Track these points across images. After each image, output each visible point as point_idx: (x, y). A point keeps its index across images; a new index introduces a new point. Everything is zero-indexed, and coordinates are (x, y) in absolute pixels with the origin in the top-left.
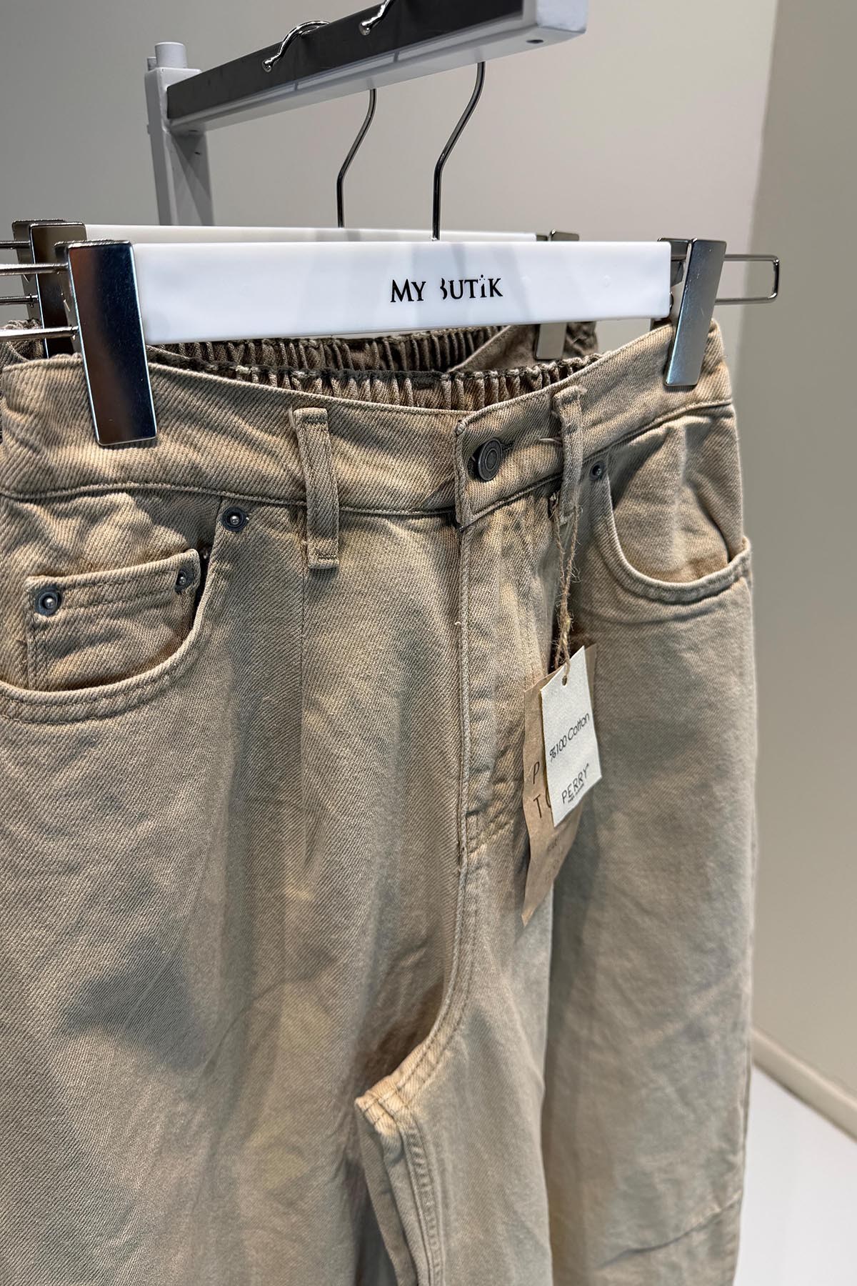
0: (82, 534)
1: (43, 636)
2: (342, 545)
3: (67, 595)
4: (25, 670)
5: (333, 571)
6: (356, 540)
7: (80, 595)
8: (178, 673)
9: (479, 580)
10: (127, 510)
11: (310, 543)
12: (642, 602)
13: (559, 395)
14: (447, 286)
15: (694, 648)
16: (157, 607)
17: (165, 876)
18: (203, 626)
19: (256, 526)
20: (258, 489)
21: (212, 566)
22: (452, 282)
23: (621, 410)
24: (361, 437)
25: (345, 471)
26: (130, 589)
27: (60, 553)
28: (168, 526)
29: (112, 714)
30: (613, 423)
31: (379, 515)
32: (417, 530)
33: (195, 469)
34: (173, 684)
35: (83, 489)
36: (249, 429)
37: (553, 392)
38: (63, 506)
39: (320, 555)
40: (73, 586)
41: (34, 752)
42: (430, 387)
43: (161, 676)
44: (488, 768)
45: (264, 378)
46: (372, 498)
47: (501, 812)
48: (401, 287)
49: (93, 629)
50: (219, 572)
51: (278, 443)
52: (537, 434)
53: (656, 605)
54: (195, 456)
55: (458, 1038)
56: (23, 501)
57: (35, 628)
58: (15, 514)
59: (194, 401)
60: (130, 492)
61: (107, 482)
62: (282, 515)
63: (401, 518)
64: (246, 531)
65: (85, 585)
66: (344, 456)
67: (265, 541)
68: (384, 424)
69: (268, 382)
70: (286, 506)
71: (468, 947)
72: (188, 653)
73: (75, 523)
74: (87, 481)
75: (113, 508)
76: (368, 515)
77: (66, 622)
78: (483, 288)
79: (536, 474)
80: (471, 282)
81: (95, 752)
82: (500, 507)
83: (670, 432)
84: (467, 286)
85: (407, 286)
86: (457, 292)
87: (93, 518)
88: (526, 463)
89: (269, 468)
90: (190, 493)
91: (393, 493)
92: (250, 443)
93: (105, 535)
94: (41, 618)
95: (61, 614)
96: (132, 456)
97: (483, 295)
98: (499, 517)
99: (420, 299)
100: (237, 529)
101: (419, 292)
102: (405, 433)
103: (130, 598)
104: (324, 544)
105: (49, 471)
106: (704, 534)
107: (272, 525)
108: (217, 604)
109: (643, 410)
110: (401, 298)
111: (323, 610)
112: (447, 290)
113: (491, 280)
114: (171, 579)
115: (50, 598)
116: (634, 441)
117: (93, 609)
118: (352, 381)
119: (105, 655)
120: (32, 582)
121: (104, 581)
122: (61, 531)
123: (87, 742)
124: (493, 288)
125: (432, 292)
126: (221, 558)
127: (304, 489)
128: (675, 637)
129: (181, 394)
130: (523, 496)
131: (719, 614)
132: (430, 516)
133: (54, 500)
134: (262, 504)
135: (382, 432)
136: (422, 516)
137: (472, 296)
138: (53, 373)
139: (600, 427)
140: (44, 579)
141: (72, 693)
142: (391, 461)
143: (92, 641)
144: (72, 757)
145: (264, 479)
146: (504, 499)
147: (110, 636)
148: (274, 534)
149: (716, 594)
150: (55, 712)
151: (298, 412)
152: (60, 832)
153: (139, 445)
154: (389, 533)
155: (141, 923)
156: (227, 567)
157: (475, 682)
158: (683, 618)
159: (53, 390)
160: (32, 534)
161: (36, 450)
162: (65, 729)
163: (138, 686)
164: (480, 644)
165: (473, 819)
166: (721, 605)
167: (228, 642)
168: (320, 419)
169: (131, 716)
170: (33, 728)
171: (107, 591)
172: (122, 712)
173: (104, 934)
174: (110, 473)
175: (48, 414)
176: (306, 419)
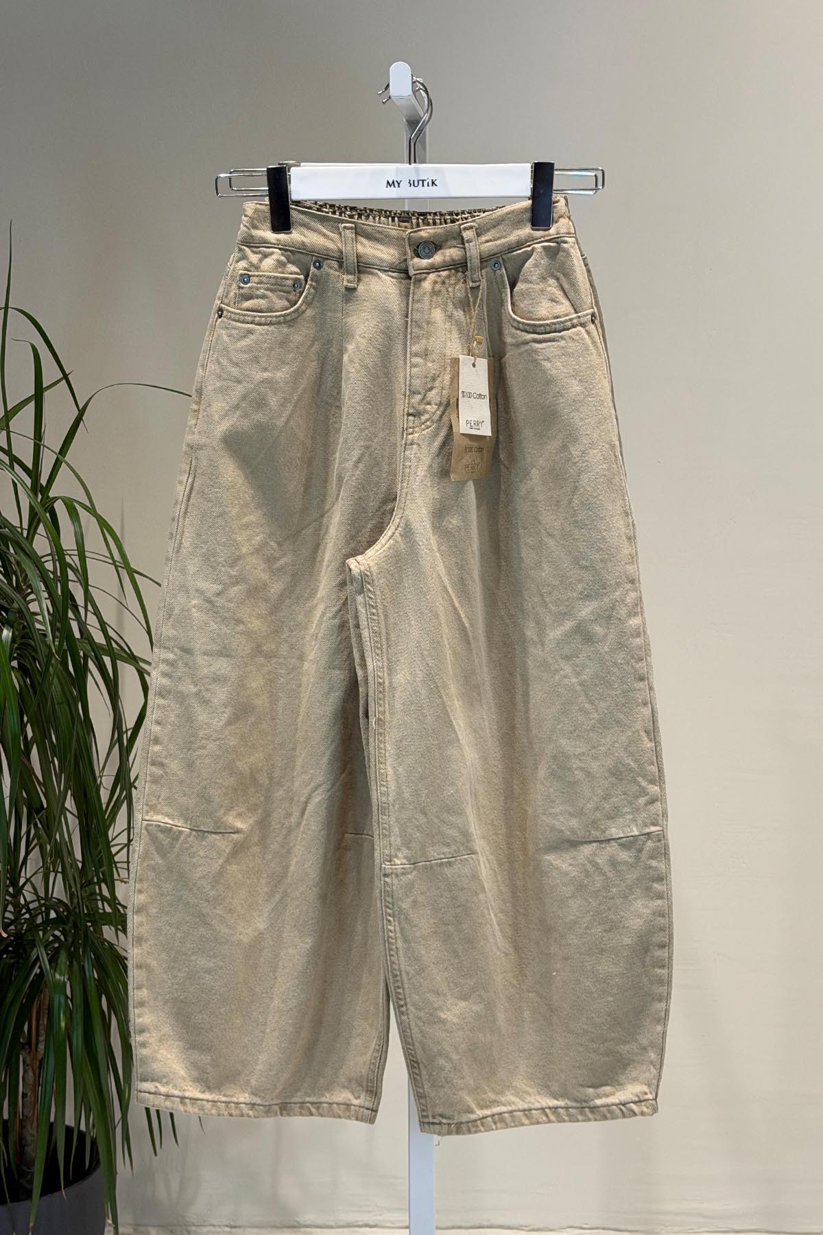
0: (261, 261)
1: (242, 291)
2: (359, 280)
3: (251, 278)
4: (235, 303)
5: (354, 289)
6: (365, 278)
7: (256, 279)
8: (288, 318)
9: (418, 301)
10: (277, 255)
11: (345, 276)
12: (518, 332)
13: (462, 226)
14: (412, 182)
15: (548, 359)
16: (284, 292)
17: (273, 401)
18: (301, 304)
19: (325, 268)
20: (325, 252)
21: (309, 282)
22: (414, 181)
23: (505, 237)
24: (369, 237)
25: (360, 249)
26: (272, 281)
27: (252, 265)
28: (293, 264)
29: (260, 324)
30: (498, 242)
31: (374, 268)
32: (392, 277)
33: (303, 244)
34: (285, 322)
35: (263, 245)
36: (325, 231)
37: (460, 225)
38: (255, 249)
39: (348, 281)
40: (254, 276)
41: (234, 332)
42: (407, 222)
43: (280, 316)
44: (419, 393)
45: (334, 213)
46: (371, 261)
47: (427, 420)
48: (391, 182)
49: (258, 293)
50: (311, 285)
51: (335, 236)
52: (454, 242)
53: (524, 333)
54: (303, 238)
55: (397, 534)
56: (243, 245)
57: (240, 288)
58: (240, 250)
59: (306, 219)
60: (280, 249)
61: (272, 244)
62: (335, 265)
63: (385, 271)
64: (322, 270)
65: (257, 276)
66: (362, 243)
67: (328, 275)
68: (380, 232)
69: (335, 214)
70: (338, 261)
71: (405, 485)
72: (293, 312)
73: (260, 256)
74: (264, 242)
75: (272, 253)
76: (370, 268)
77: (250, 288)
78: (428, 183)
79: (453, 260)
80: (423, 181)
81: (252, 337)
82: (433, 272)
83: (533, 250)
84: (421, 182)
85: (393, 182)
86: (416, 184)
87: (266, 256)
88: (448, 254)
89: (331, 245)
90: (302, 253)
91: (381, 260)
92: (325, 235)
93: (269, 263)
94: (242, 285)
95: (249, 285)
96: (282, 236)
97: (428, 185)
98: (432, 276)
99: (399, 187)
100: (319, 268)
101: (399, 184)
102: (387, 236)
103: (272, 285)
104: (350, 277)
105: (252, 236)
106: (562, 304)
107: (331, 268)
108: (310, 297)
109: (518, 238)
110: (390, 186)
111: (351, 307)
112: (412, 184)
113: (432, 180)
114: (290, 283)
115: (245, 278)
116: (515, 253)
117: (259, 285)
118: (371, 217)
119: (262, 303)
120: (241, 272)
121: (264, 276)
122: (254, 258)
123: (250, 332)
124: (433, 183)
125: (405, 184)
126: (312, 280)
127: (342, 253)
128: (536, 351)
129: (302, 216)
130: (448, 269)
131: (562, 343)
132: (400, 273)
133: (253, 247)
134: (328, 259)
135: (378, 235)
136: (395, 272)
137: (423, 186)
138: (258, 205)
139: (491, 243)
140: (245, 272)
141: (247, 312)
142: (381, 247)
143: (258, 297)
144: (245, 337)
145: (328, 249)
146: (434, 269)
147: (263, 297)
148: (332, 272)
149: (560, 331)
150: (242, 318)
151: (343, 225)
152: (237, 364)
153: (285, 233)
154: (379, 278)
155: (259, 416)
156: (314, 284)
157: (413, 348)
158: (539, 342)
159: (256, 211)
160: (244, 257)
161: (249, 229)
162: (244, 325)
163: (271, 317)
164: (416, 330)
165: (411, 418)
166: (562, 338)
167: (314, 317)
168: (351, 228)
169: (266, 327)
170: (234, 323)
171: (264, 279)
172: (264, 325)
173: (246, 415)
174: (274, 241)
175: (254, 218)
176: (345, 227)
